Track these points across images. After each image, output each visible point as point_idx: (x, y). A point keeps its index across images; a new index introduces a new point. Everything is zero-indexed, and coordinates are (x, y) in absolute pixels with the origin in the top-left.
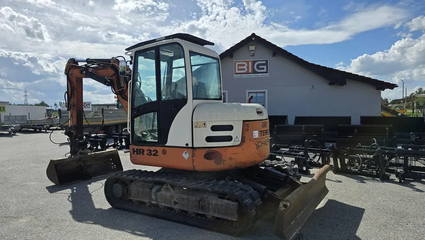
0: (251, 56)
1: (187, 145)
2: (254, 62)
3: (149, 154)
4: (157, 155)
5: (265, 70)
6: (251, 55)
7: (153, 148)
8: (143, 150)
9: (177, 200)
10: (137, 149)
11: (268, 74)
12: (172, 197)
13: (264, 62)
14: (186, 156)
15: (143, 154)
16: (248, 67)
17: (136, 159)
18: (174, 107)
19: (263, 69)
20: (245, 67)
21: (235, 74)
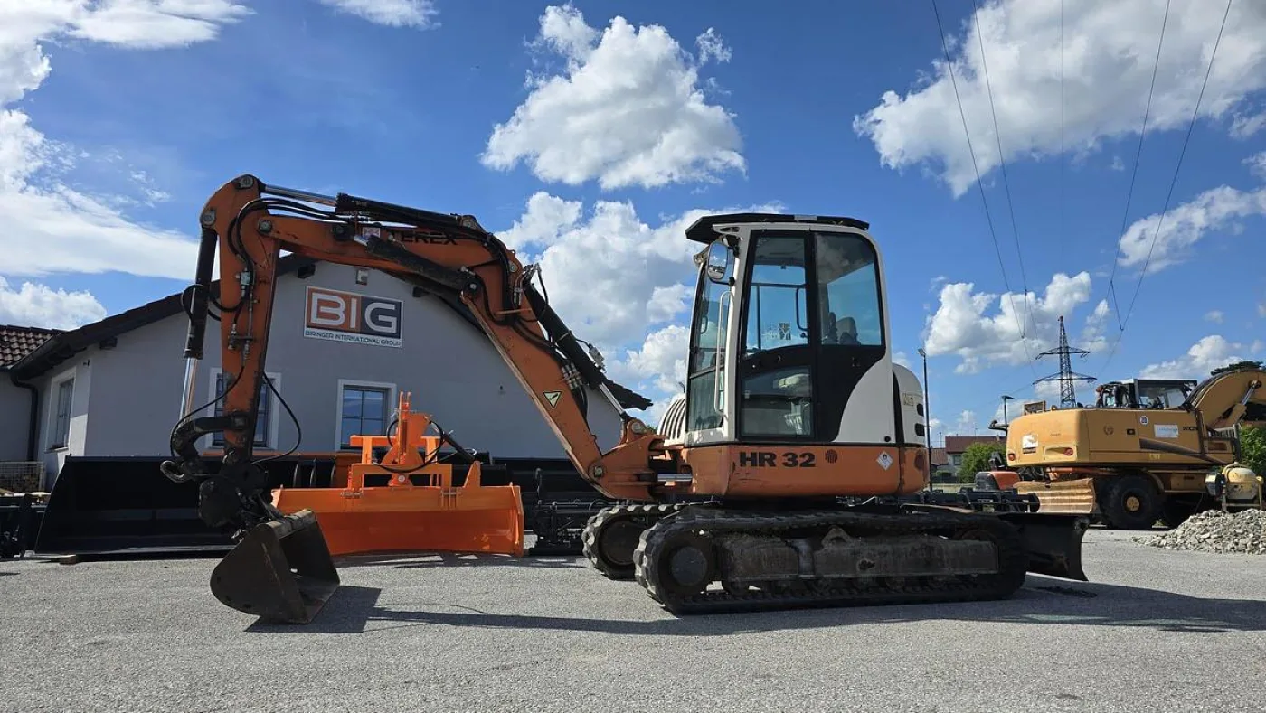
0: (357, 282)
1: (887, 439)
2: (365, 302)
3: (791, 463)
4: (813, 465)
5: (393, 330)
6: (360, 280)
7: (798, 450)
8: (773, 456)
9: (868, 558)
10: (754, 454)
11: (400, 340)
12: (855, 553)
13: (392, 307)
14: (885, 462)
15: (772, 465)
16: (347, 312)
17: (748, 477)
18: (855, 360)
19: (388, 324)
20: (339, 311)
21: (308, 327)
